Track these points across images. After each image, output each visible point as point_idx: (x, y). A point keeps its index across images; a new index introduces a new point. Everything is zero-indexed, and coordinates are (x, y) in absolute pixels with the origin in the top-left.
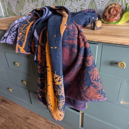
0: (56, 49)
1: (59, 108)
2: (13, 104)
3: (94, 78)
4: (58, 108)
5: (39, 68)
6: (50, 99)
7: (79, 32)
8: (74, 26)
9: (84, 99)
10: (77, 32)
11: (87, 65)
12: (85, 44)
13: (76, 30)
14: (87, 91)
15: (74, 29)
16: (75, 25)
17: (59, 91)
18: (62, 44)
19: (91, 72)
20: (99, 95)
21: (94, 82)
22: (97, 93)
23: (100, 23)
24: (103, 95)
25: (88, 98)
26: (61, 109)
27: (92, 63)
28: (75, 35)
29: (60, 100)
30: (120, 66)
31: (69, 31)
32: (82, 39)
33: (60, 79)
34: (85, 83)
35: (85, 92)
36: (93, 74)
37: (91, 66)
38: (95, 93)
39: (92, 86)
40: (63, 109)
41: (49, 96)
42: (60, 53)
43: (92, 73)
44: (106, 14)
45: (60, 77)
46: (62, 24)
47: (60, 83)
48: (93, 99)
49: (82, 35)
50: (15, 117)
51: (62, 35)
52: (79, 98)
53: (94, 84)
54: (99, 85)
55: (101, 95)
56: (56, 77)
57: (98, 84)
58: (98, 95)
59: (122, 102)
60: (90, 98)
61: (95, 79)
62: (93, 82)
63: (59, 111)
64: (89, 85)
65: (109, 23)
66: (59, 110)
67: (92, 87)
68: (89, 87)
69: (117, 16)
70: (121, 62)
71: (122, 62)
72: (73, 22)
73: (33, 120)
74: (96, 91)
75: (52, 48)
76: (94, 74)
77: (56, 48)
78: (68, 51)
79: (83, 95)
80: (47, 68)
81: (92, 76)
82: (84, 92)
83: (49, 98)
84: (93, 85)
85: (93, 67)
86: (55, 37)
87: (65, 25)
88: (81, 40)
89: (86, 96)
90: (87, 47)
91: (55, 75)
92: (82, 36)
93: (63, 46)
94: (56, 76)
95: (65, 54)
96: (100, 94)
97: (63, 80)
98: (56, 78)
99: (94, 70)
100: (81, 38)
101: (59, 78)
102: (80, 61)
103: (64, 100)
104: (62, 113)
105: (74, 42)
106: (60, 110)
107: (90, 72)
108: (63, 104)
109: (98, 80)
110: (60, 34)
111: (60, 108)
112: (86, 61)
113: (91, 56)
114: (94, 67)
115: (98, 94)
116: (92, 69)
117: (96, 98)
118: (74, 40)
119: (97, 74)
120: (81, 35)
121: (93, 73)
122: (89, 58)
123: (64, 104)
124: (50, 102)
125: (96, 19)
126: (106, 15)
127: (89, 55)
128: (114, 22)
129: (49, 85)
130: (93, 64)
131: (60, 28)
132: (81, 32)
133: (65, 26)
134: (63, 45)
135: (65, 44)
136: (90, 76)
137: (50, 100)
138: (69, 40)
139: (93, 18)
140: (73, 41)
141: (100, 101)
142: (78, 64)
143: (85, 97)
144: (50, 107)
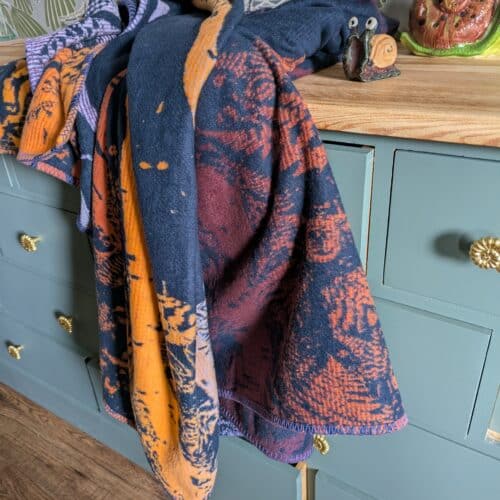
0: (167, 172)
1: (185, 450)
2: (31, 410)
3: (349, 320)
4: (181, 451)
5: (99, 262)
6: (148, 407)
7: (281, 88)
8: (253, 62)
9: (298, 417)
10: (268, 91)
11: (316, 257)
12: (306, 150)
13: (266, 80)
14: (313, 381)
15: (254, 74)
16: (264, 56)
17: (184, 372)
18: (197, 150)
19: (333, 290)
20: (370, 404)
21: (349, 341)
22: (360, 394)
23: (388, 47)
24: (390, 404)
25: (318, 414)
26: (195, 454)
27: (339, 248)
28: (258, 103)
29: (188, 416)
30: (481, 262)
31: (226, 86)
32: (290, 126)
33: (186, 315)
34: (304, 345)
35: (305, 388)
36: (344, 302)
37: (335, 262)
38: (353, 393)
39: (338, 359)
40: (204, 455)
41: (143, 393)
42: (183, 194)
43: (339, 296)
44: (422, 10)
45: (187, 308)
46: (194, 49)
47: (185, 338)
48: (338, 422)
49: (294, 104)
50: (33, 466)
51: (193, 102)
52: (276, 411)
53: (347, 349)
54: (372, 355)
55: (378, 405)
56: (166, 310)
57: (366, 352)
58: (363, 405)
59: (495, 433)
60: (327, 419)
61: (355, 327)
62: (341, 339)
63: (189, 463)
64: (323, 353)
65: (438, 53)
66: (188, 459)
67: (335, 367)
68: (322, 363)
69: (474, 16)
70: (487, 240)
71: (495, 240)
72: (253, 40)
73: (106, 486)
74: (356, 384)
75: (144, 165)
76: (349, 304)
77: (162, 166)
78: (225, 184)
79: (294, 400)
80: (128, 264)
81: (339, 311)
82: (298, 386)
83: (140, 401)
84: (343, 354)
85: (343, 267)
86: (158, 111)
87: (210, 52)
88: (287, 132)
89: (307, 407)
90: (315, 169)
91: (161, 297)
92: (291, 109)
93: (201, 157)
94: (168, 302)
95: (211, 199)
96: (374, 402)
97: (204, 323)
98: (170, 312)
99: (350, 284)
100: (286, 123)
101: (180, 312)
102: (279, 234)
103: (215, 412)
104: (203, 469)
105: (255, 138)
106: (193, 459)
107: (326, 293)
108: (208, 429)
109: (368, 329)
110: (185, 98)
111: (191, 450)
112: (312, 235)
113: (333, 211)
114: (349, 264)
115: (367, 399)
116: (341, 279)
117: (353, 419)
118: (252, 131)
119: (365, 301)
120: (290, 106)
121: (342, 294)
122: (323, 223)
123: (211, 432)
124: (146, 417)
125: (370, 22)
126: (425, 12)
127: (327, 205)
128: (461, 45)
129: (140, 345)
130: (342, 251)
131: (183, 70)
132: (290, 92)
133: (209, 59)
134: (199, 156)
135: (211, 147)
136: (329, 311)
137: (146, 410)
138: (229, 130)
139: (355, 19)
140: (249, 138)
141: (374, 432)
142: (274, 248)
143: (303, 412)
144: (151, 443)
